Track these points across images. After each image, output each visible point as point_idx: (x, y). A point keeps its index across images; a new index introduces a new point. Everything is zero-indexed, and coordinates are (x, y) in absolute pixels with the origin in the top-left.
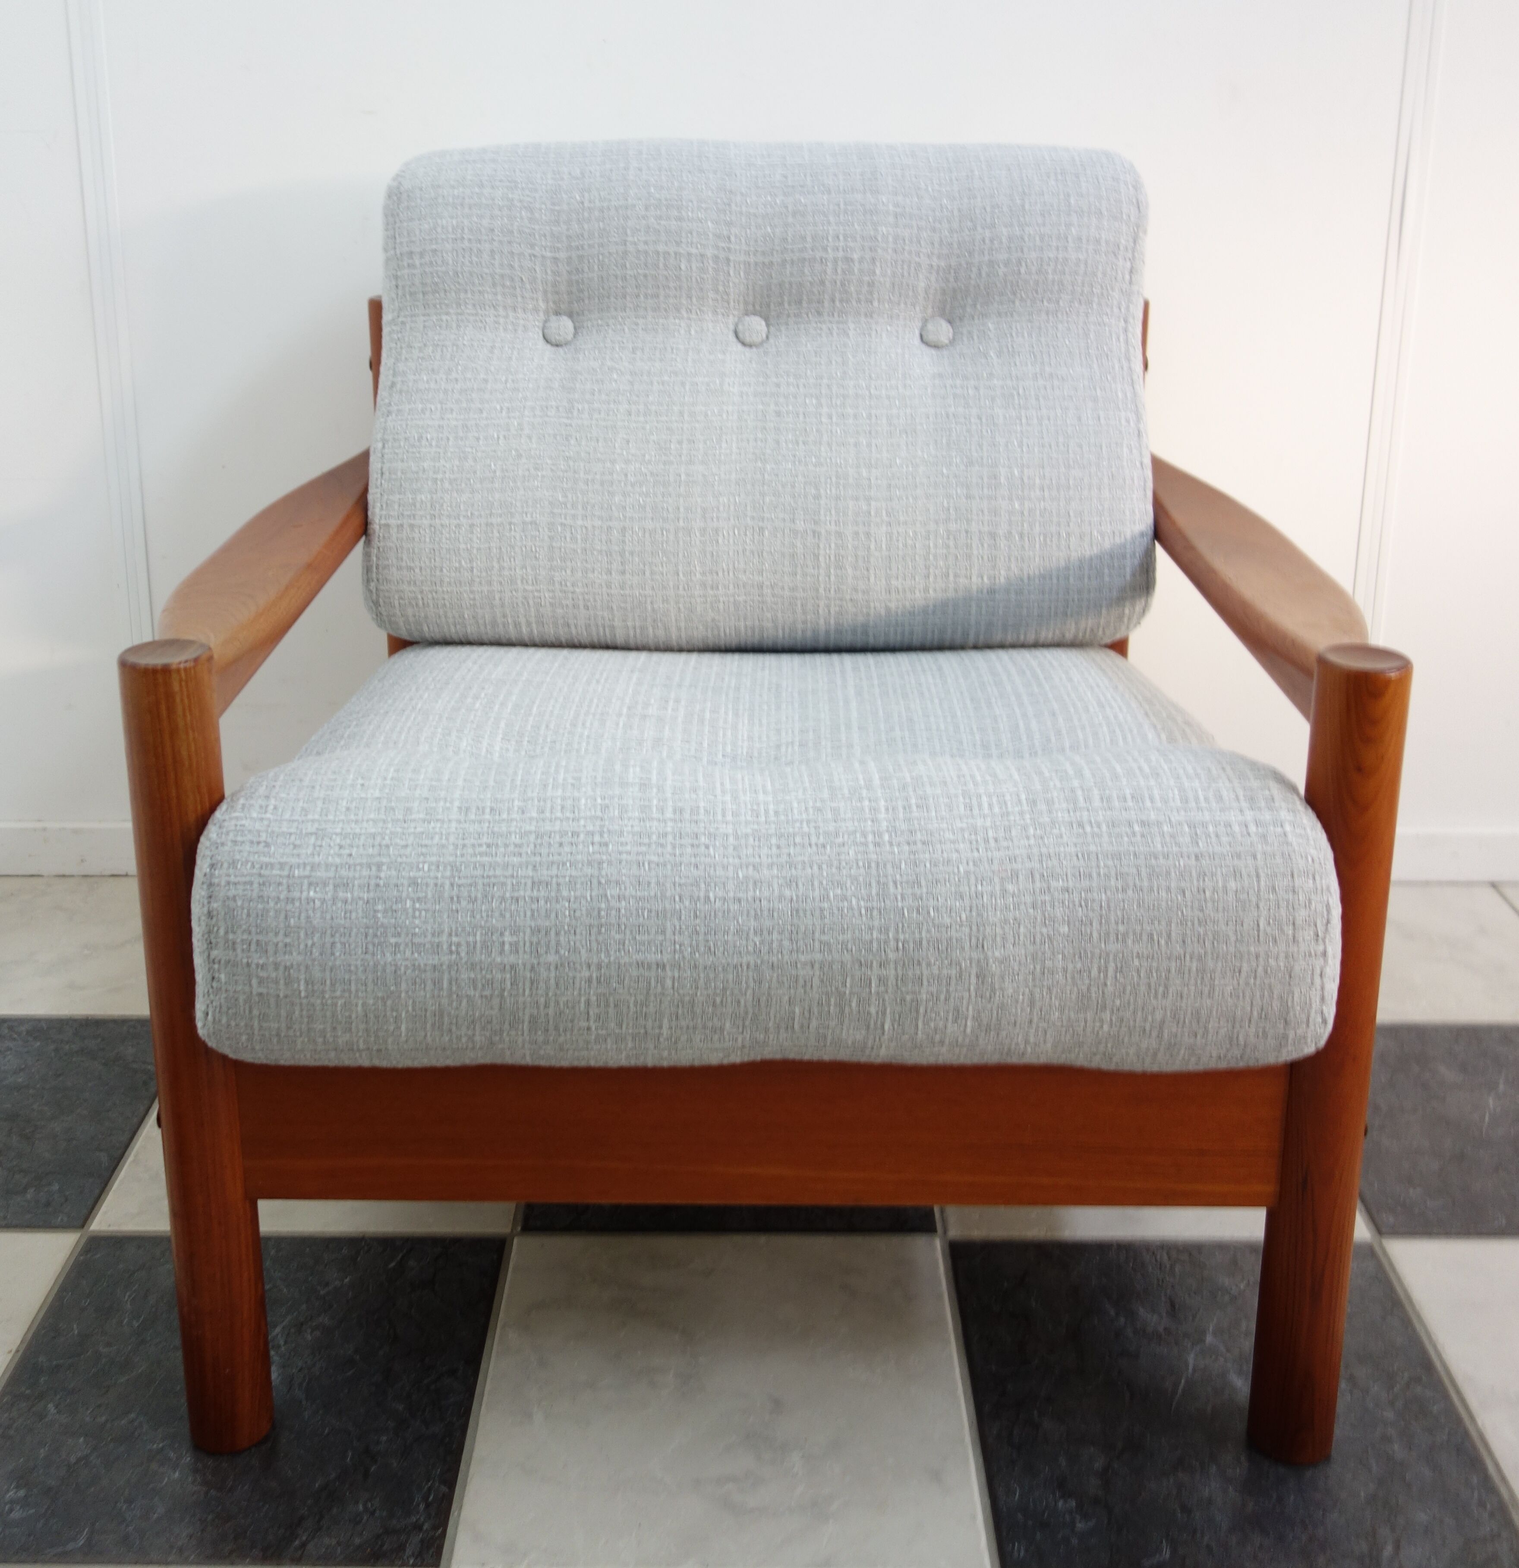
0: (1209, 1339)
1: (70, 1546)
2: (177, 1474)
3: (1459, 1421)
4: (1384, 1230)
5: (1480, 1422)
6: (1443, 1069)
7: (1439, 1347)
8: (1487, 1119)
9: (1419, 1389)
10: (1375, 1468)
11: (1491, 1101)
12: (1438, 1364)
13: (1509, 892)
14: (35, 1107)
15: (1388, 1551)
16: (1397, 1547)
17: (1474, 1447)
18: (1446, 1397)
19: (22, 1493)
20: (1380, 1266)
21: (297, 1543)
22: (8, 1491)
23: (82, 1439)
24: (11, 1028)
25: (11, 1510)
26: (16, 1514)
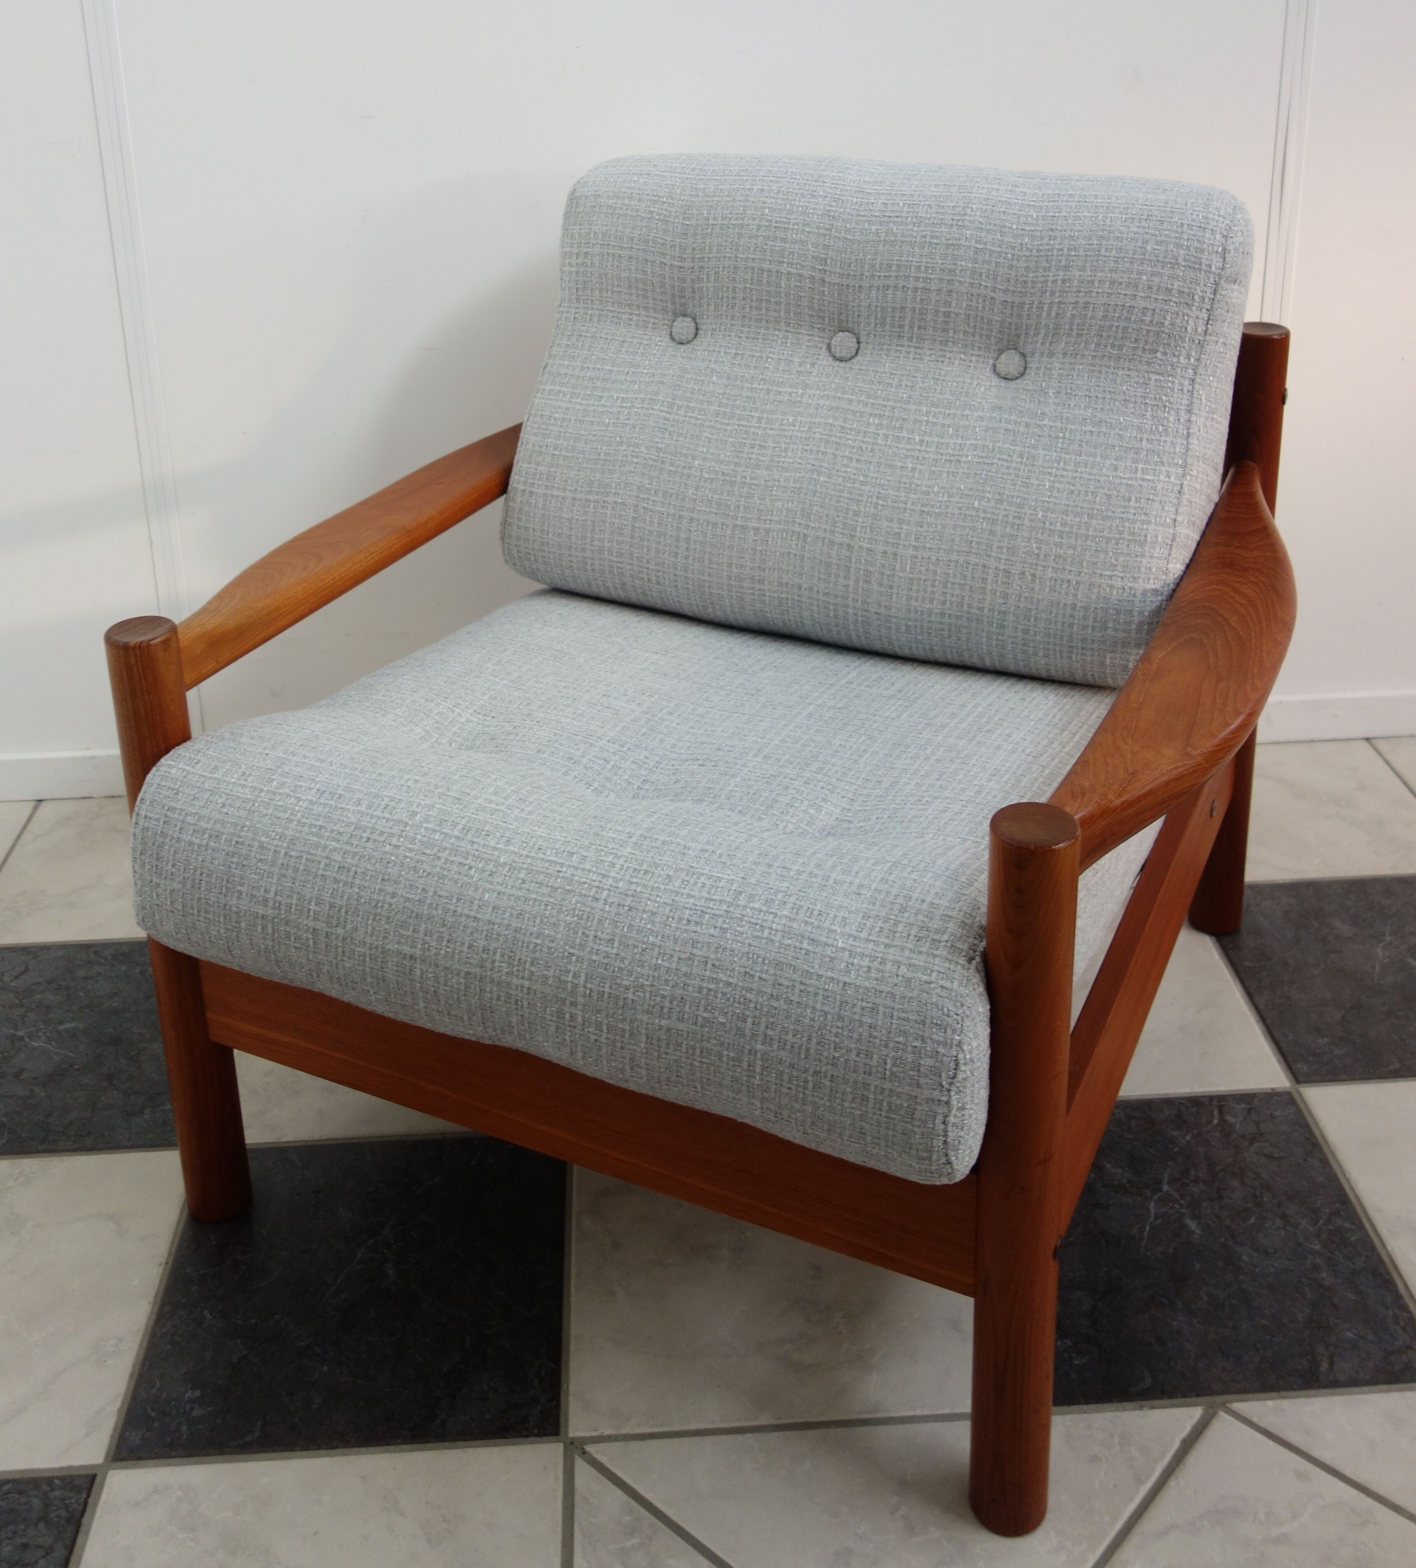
0: (1166, 1187)
1: (248, 1438)
2: (326, 1368)
3: (1374, 1249)
4: (1300, 1079)
5: (1389, 1248)
6: (1337, 923)
7: (1353, 1184)
8: (1377, 969)
9: (1339, 1222)
10: (1309, 1295)
11: (1380, 951)
12: (1353, 1199)
13: (1382, 746)
14: (134, 1029)
15: (1325, 1365)
16: (1332, 1363)
17: (1388, 1273)
18: (1361, 1227)
19: (198, 1393)
20: (1299, 1113)
21: (438, 1421)
22: (186, 1392)
23: (239, 1342)
24: (96, 953)
25: (192, 1409)
26: (197, 1412)
